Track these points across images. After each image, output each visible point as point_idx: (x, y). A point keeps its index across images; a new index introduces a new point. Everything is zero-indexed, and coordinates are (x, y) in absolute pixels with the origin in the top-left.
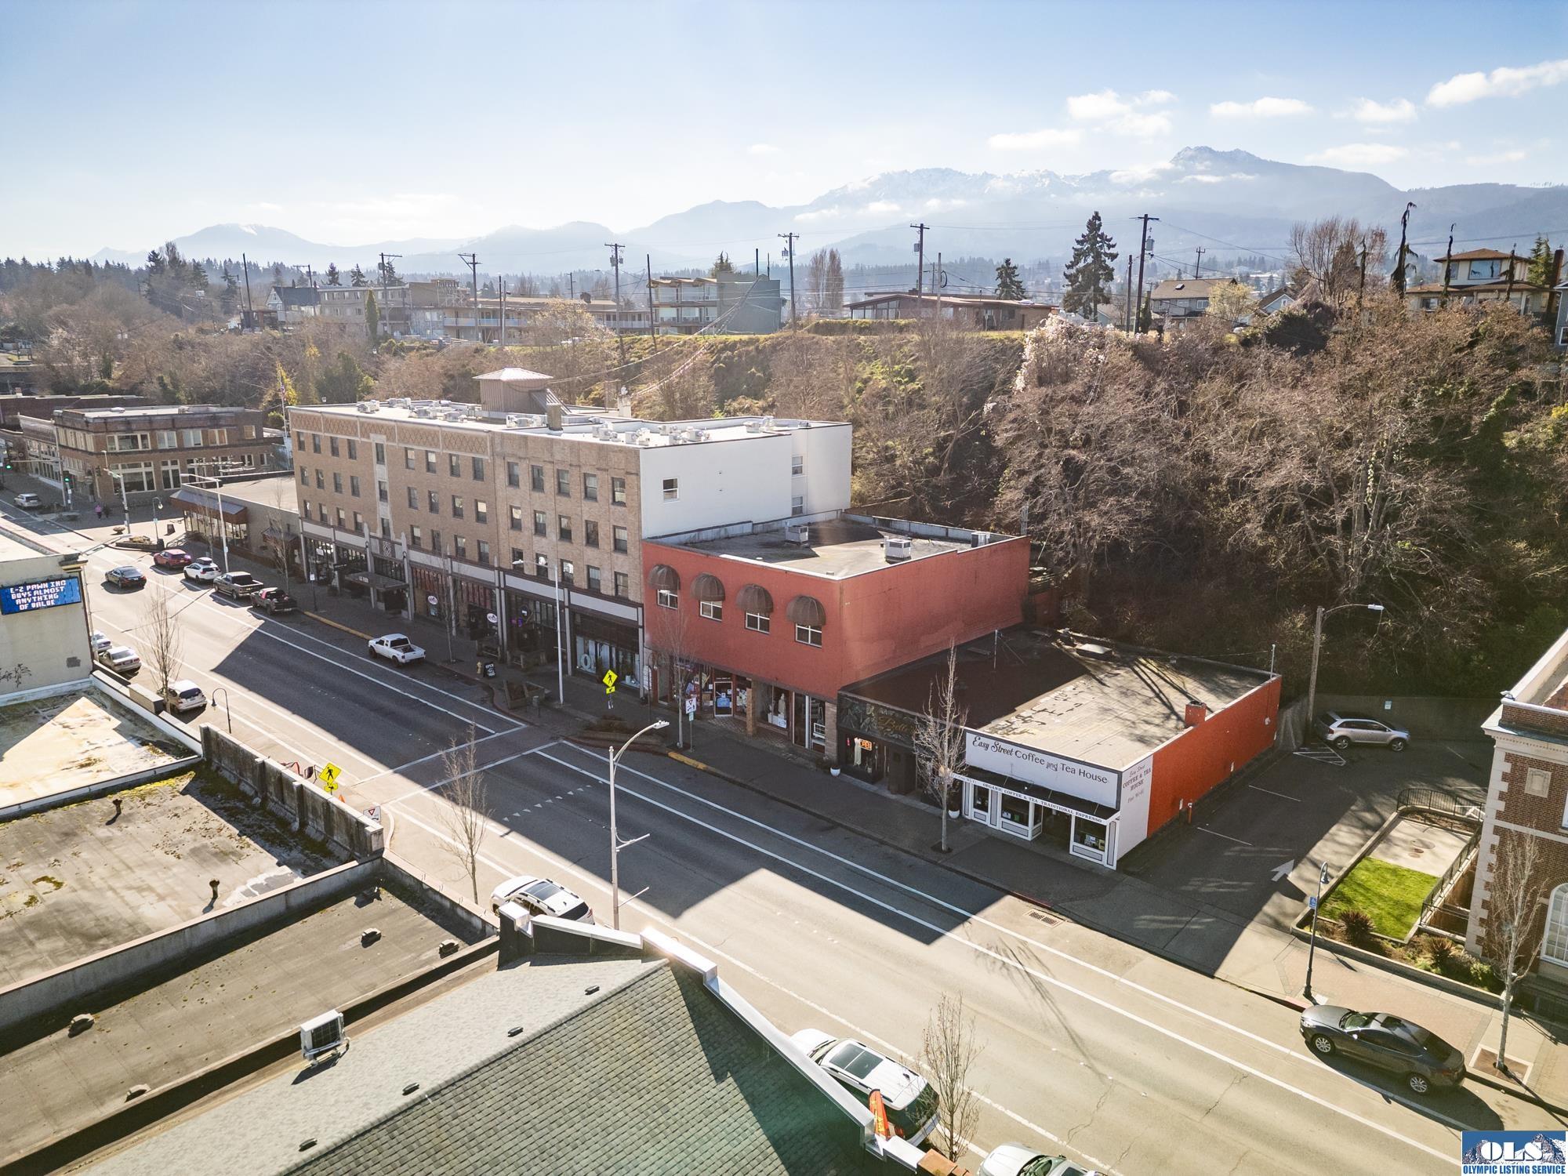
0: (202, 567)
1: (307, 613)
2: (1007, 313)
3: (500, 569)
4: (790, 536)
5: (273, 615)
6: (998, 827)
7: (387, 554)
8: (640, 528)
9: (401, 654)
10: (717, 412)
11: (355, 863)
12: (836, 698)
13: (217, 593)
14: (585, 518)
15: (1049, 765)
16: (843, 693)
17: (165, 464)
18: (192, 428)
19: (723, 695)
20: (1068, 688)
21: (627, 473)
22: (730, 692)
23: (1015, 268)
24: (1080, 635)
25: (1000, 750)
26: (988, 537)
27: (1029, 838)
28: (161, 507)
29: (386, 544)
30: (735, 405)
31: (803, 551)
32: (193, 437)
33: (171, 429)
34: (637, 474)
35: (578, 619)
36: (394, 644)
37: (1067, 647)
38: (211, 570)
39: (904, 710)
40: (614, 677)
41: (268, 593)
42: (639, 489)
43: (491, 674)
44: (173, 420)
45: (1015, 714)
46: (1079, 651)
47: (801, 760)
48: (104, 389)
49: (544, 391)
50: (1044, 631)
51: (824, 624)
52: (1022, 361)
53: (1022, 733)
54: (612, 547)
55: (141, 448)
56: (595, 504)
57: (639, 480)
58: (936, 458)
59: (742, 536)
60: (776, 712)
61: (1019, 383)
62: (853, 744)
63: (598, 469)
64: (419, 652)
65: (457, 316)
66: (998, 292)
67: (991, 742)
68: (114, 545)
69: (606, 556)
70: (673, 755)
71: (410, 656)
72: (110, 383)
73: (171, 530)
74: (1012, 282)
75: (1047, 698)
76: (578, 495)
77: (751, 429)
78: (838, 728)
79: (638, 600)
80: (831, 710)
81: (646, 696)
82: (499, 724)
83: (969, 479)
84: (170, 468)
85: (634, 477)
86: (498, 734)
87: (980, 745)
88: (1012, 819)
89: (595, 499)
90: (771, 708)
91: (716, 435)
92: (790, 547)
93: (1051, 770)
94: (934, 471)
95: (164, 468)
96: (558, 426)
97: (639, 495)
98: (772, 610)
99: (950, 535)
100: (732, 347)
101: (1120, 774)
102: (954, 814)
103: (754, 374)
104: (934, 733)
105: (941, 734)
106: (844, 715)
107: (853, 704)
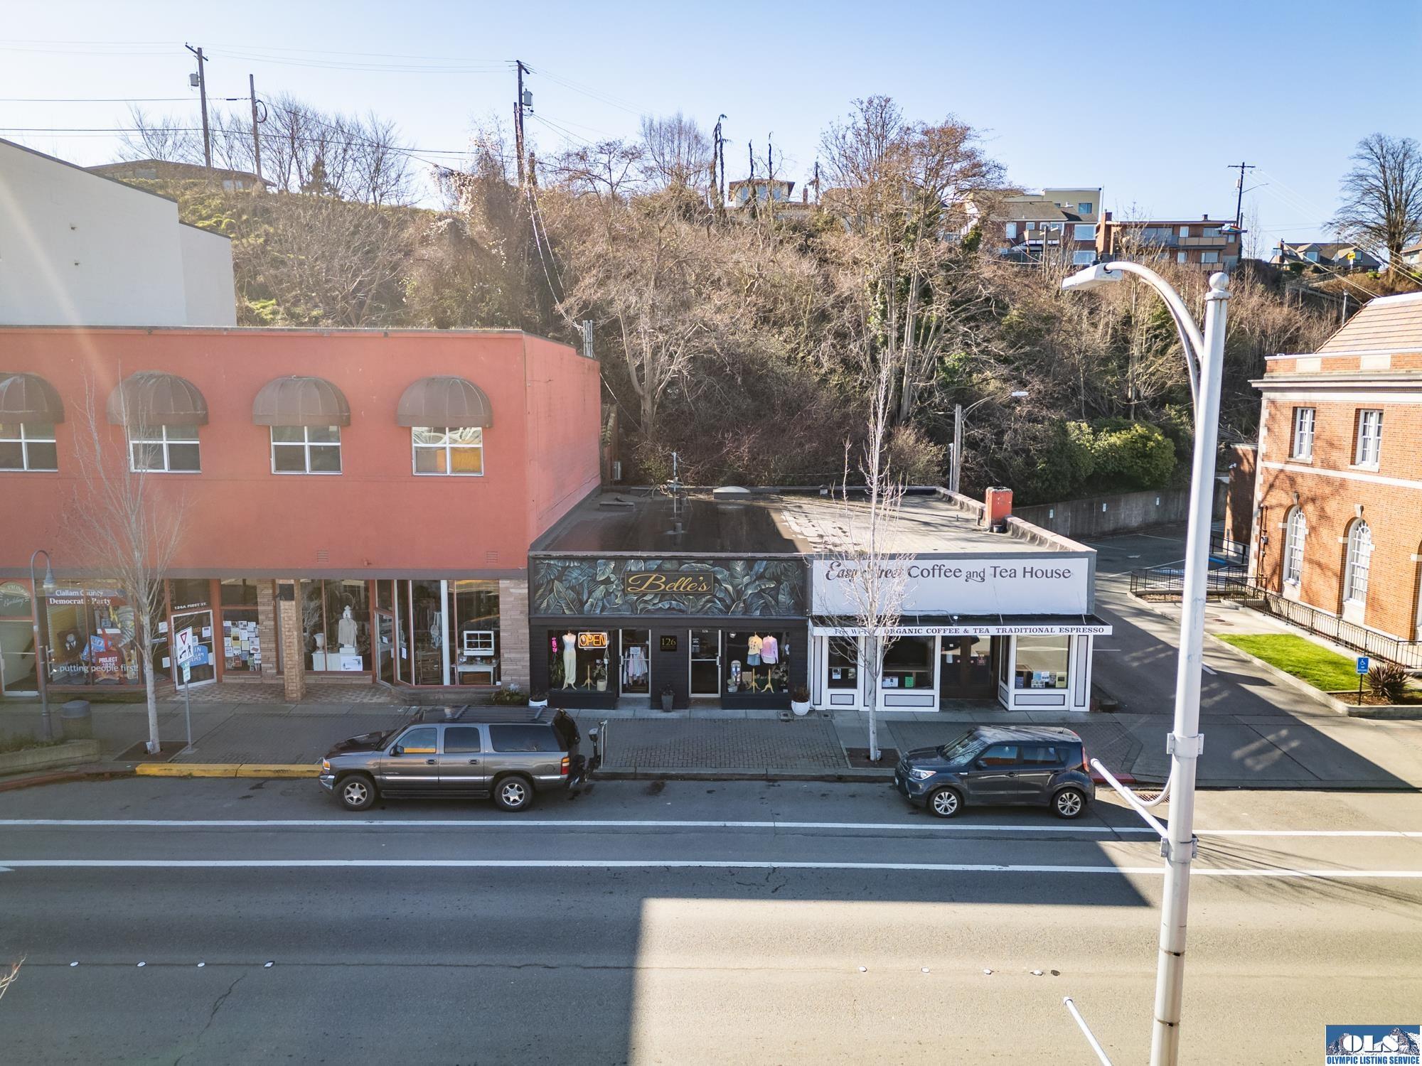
6: (879, 707)
12: (523, 567)
15: (969, 576)
16: (541, 553)
25: (879, 573)
27: (933, 709)
39: (682, 554)
67: (863, 565)
70: (151, 770)
78: (531, 622)
87: (840, 574)
88: (904, 684)
104: (746, 579)
105: (760, 577)
106: (543, 596)
107: (565, 568)
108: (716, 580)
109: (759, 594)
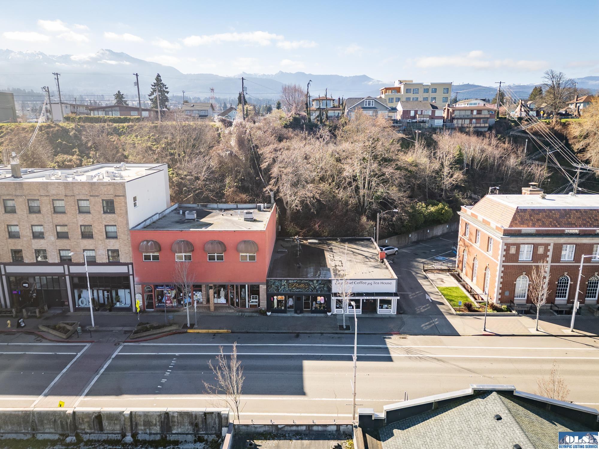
6: (348, 313)
8: (127, 224)
12: (265, 282)
14: (80, 224)
15: (368, 284)
16: (269, 279)
20: (328, 256)
21: (116, 196)
25: (348, 283)
27: (361, 313)
34: (124, 196)
37: (302, 242)
42: (126, 203)
43: (22, 325)
47: (243, 314)
51: (258, 251)
54: (105, 236)
56: (88, 215)
57: (125, 199)
62: (274, 299)
63: (91, 196)
67: (344, 281)
69: (99, 242)
70: (191, 331)
75: (330, 261)
76: (72, 212)
78: (267, 294)
79: (128, 261)
80: (263, 288)
82: (77, 349)
85: (122, 198)
86: (79, 354)
87: (339, 283)
89: (88, 212)
90: (216, 296)
97: (127, 208)
98: (226, 250)
99: (239, 207)
101: (396, 280)
102: (330, 314)
104: (317, 284)
105: (320, 284)
106: (270, 288)
107: (275, 282)
108: (310, 285)
109: (320, 288)
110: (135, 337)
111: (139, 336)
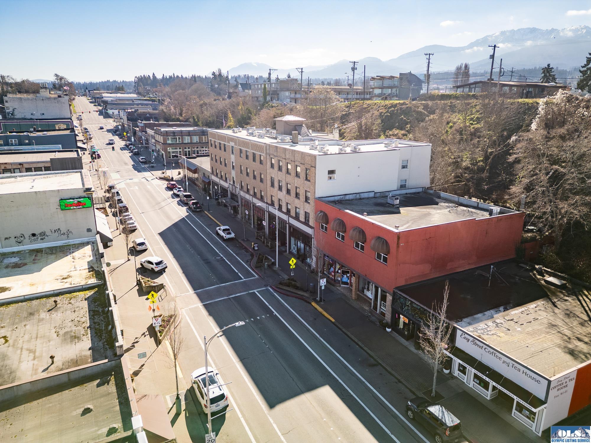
0: (178, 190)
1: (206, 212)
2: (540, 90)
3: (267, 203)
4: (389, 201)
5: (193, 211)
6: (471, 386)
7: (234, 192)
8: (315, 192)
9: (225, 235)
10: (382, 136)
11: (106, 361)
12: (392, 292)
13: (180, 200)
14: (296, 185)
15: (504, 362)
16: (396, 291)
17: (186, 148)
18: (195, 135)
19: (345, 276)
20: (532, 306)
21: (312, 166)
22: (348, 275)
23: (552, 68)
24: (549, 270)
25: (475, 344)
26: (499, 211)
27: (488, 398)
28: (174, 165)
29: (234, 187)
30: (391, 133)
31: (393, 210)
32: (196, 139)
33: (188, 136)
34: (315, 167)
35: (292, 230)
36: (224, 230)
37: (539, 277)
38: (181, 191)
39: (425, 308)
40: (295, 261)
41: (193, 203)
42: (315, 174)
43: (256, 249)
44: (189, 132)
45: (493, 320)
46: (546, 281)
47: (373, 318)
48: (178, 120)
49: (301, 126)
50: (527, 264)
51: (389, 253)
52: (537, 114)
53: (492, 335)
54: (305, 200)
55: (178, 142)
56: (299, 179)
57: (315, 170)
58: (484, 163)
59: (368, 198)
60: (368, 290)
61: (534, 126)
62: (399, 318)
63: (301, 163)
64: (233, 235)
65: (296, 93)
66: (542, 80)
67: (471, 339)
68: (158, 178)
69: (302, 204)
70: (313, 304)
71: (228, 236)
72: (181, 118)
73: (179, 174)
74: (550, 75)
75: (516, 312)
76: (293, 174)
77: (386, 145)
78: (392, 307)
79: (313, 226)
80: (389, 298)
81: (313, 269)
82: (248, 274)
83: (499, 175)
84: (187, 150)
85: (314, 168)
86: (245, 280)
87: (465, 338)
88: (479, 384)
89: (299, 177)
90: (366, 287)
91: (363, 148)
92: (389, 206)
93: (505, 365)
94: (481, 170)
95: (185, 150)
96: (296, 142)
97: (315, 177)
98: (365, 241)
99: (480, 206)
100: (395, 106)
101: (550, 382)
102: (446, 371)
103: (402, 118)
106: (395, 302)
107: (400, 297)
110: (279, 287)
111: (281, 287)
